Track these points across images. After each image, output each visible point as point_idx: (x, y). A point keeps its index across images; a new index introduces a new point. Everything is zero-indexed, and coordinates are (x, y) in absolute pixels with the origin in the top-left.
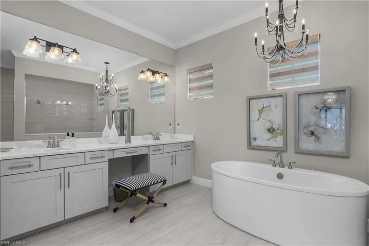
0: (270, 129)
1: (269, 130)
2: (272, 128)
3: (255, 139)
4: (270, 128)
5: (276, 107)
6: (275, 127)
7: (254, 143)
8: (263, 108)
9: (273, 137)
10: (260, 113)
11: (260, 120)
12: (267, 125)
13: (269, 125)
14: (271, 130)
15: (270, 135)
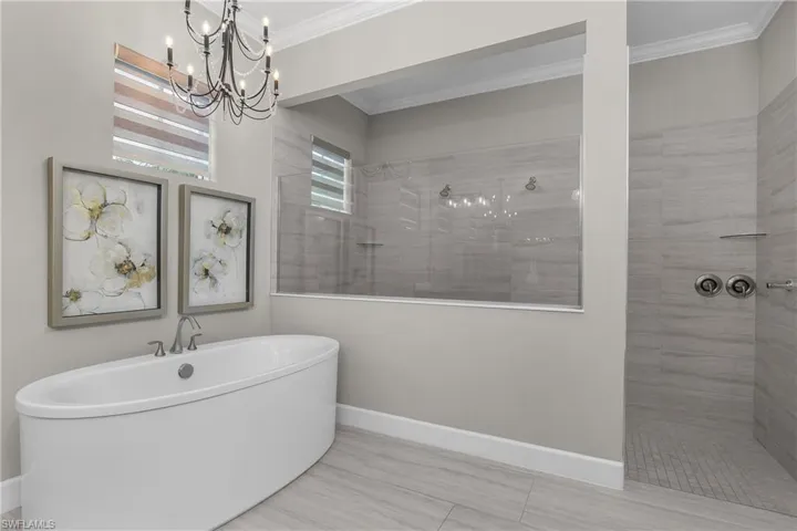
0: (121, 265)
1: (119, 267)
2: (128, 261)
3: (75, 296)
4: (122, 262)
5: (139, 209)
6: (137, 260)
7: (73, 309)
8: (105, 205)
9: (131, 285)
10: (92, 217)
11: (93, 238)
12: (113, 255)
13: (118, 253)
14: (125, 268)
15: (122, 281)
